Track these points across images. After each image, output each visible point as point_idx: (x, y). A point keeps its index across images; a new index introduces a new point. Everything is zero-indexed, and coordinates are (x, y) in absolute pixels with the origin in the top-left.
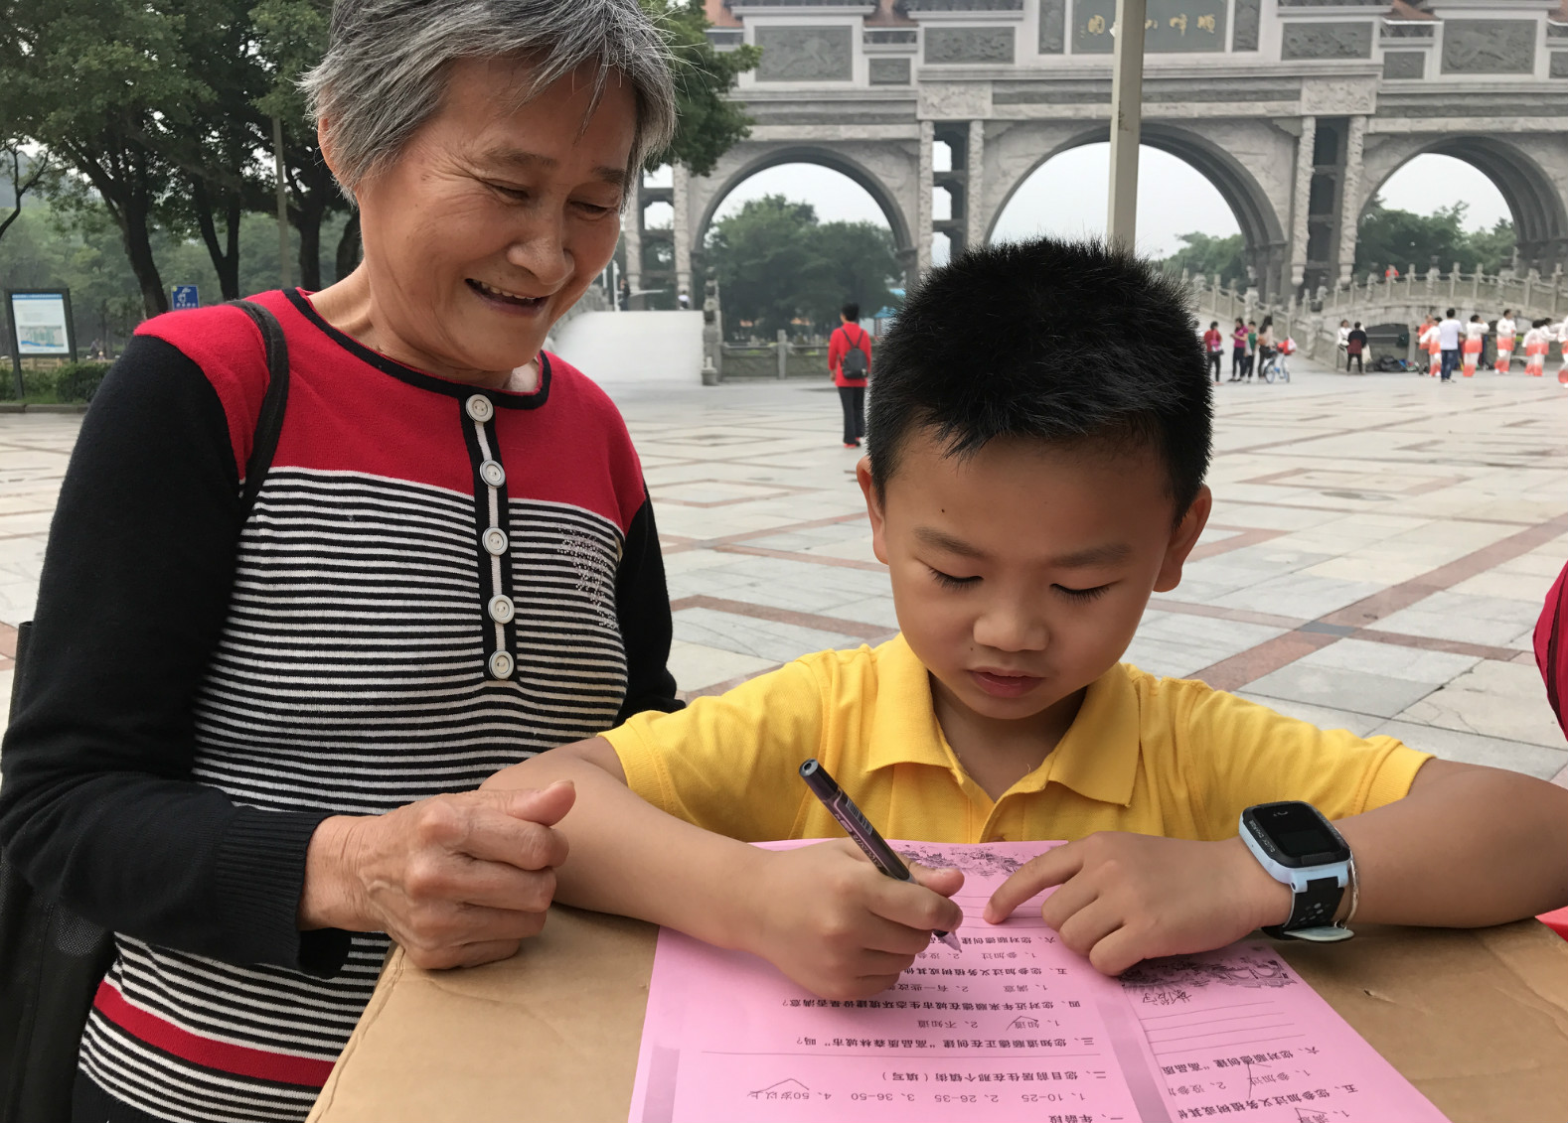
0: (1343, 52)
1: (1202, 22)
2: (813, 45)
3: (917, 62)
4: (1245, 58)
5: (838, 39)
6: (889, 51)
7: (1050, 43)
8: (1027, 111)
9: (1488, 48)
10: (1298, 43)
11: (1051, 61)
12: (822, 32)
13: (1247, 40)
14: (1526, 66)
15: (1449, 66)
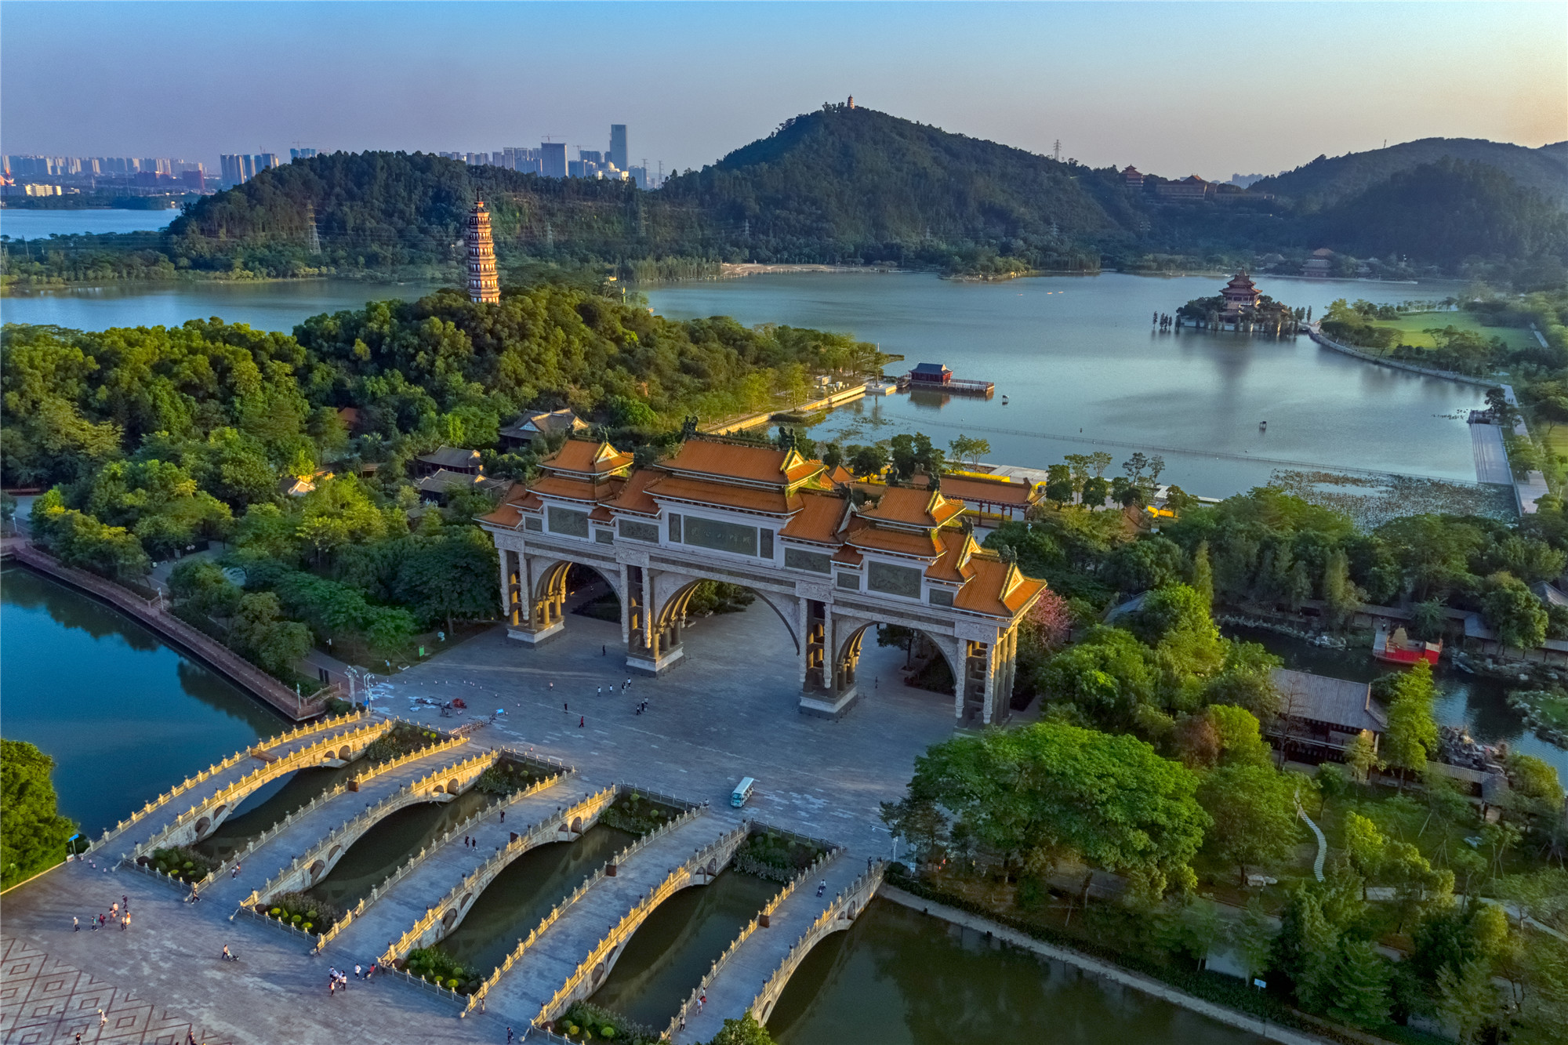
0: (815, 568)
1: (745, 539)
2: (571, 519)
3: (616, 535)
4: (766, 561)
5: (582, 518)
6: (603, 528)
7: (674, 535)
8: (664, 567)
9: (893, 580)
10: (793, 559)
11: (674, 545)
12: (577, 514)
13: (768, 552)
14: (916, 593)
15: (872, 586)
